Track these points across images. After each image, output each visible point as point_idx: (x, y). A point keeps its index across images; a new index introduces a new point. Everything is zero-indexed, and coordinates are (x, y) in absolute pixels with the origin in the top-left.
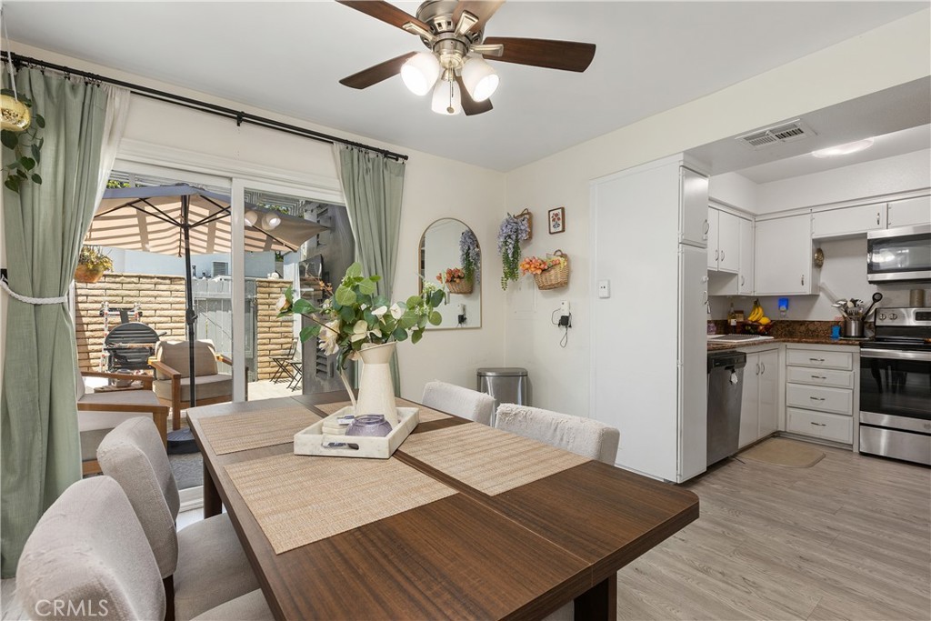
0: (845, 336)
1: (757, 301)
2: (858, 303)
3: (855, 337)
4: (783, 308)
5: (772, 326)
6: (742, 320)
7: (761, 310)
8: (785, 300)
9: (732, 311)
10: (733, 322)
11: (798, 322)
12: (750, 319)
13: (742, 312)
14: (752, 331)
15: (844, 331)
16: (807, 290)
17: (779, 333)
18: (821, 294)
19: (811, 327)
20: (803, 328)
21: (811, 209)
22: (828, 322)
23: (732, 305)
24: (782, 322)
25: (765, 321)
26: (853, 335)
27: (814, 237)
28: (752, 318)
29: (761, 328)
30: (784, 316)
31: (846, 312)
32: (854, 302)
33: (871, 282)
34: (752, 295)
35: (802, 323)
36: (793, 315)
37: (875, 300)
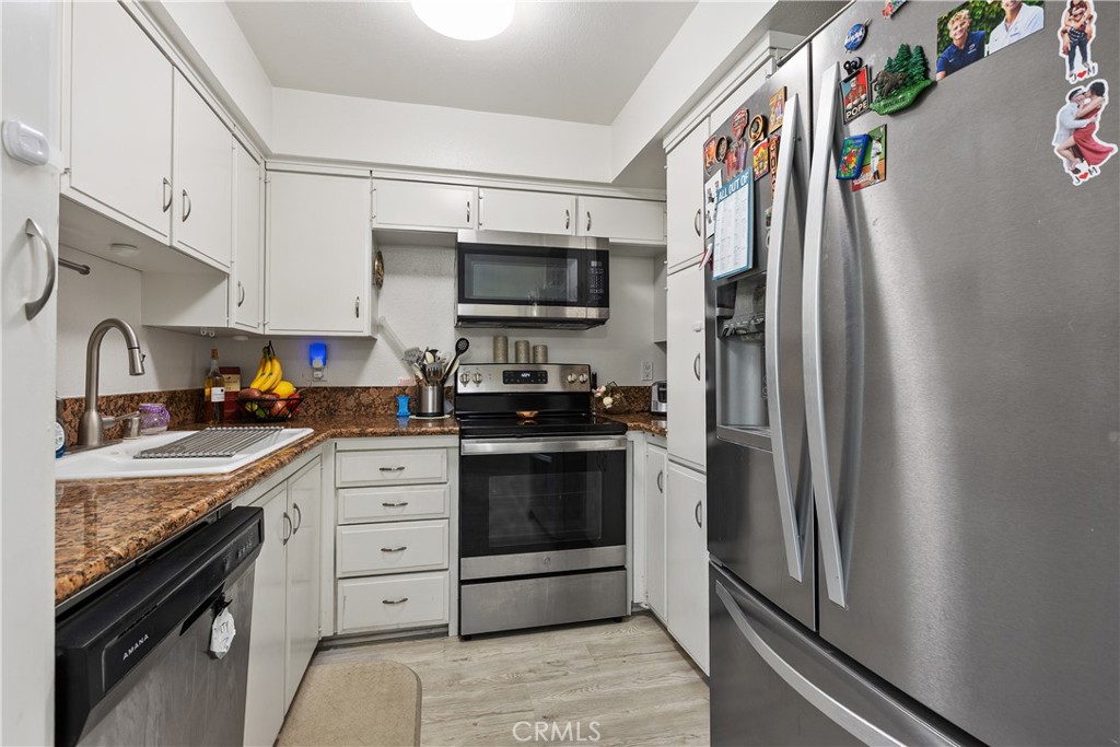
0: (419, 414)
1: (269, 348)
2: (438, 354)
3: (433, 415)
4: (318, 362)
5: (300, 400)
6: (236, 388)
7: (277, 366)
8: (320, 346)
9: (215, 365)
10: (217, 395)
11: (342, 389)
12: (255, 385)
13: (235, 371)
14: (261, 414)
15: (417, 406)
16: (363, 328)
17: (311, 412)
18: (379, 337)
19: (365, 399)
20: (351, 402)
21: (371, 171)
22: (391, 388)
23: (214, 354)
24: (315, 390)
25: (285, 389)
26: (430, 411)
27: (376, 226)
28: (259, 384)
29: (280, 405)
30: (320, 379)
31: (423, 369)
32: (434, 352)
33: (461, 319)
34: (260, 331)
35: (350, 391)
36: (335, 375)
37: (459, 351)
